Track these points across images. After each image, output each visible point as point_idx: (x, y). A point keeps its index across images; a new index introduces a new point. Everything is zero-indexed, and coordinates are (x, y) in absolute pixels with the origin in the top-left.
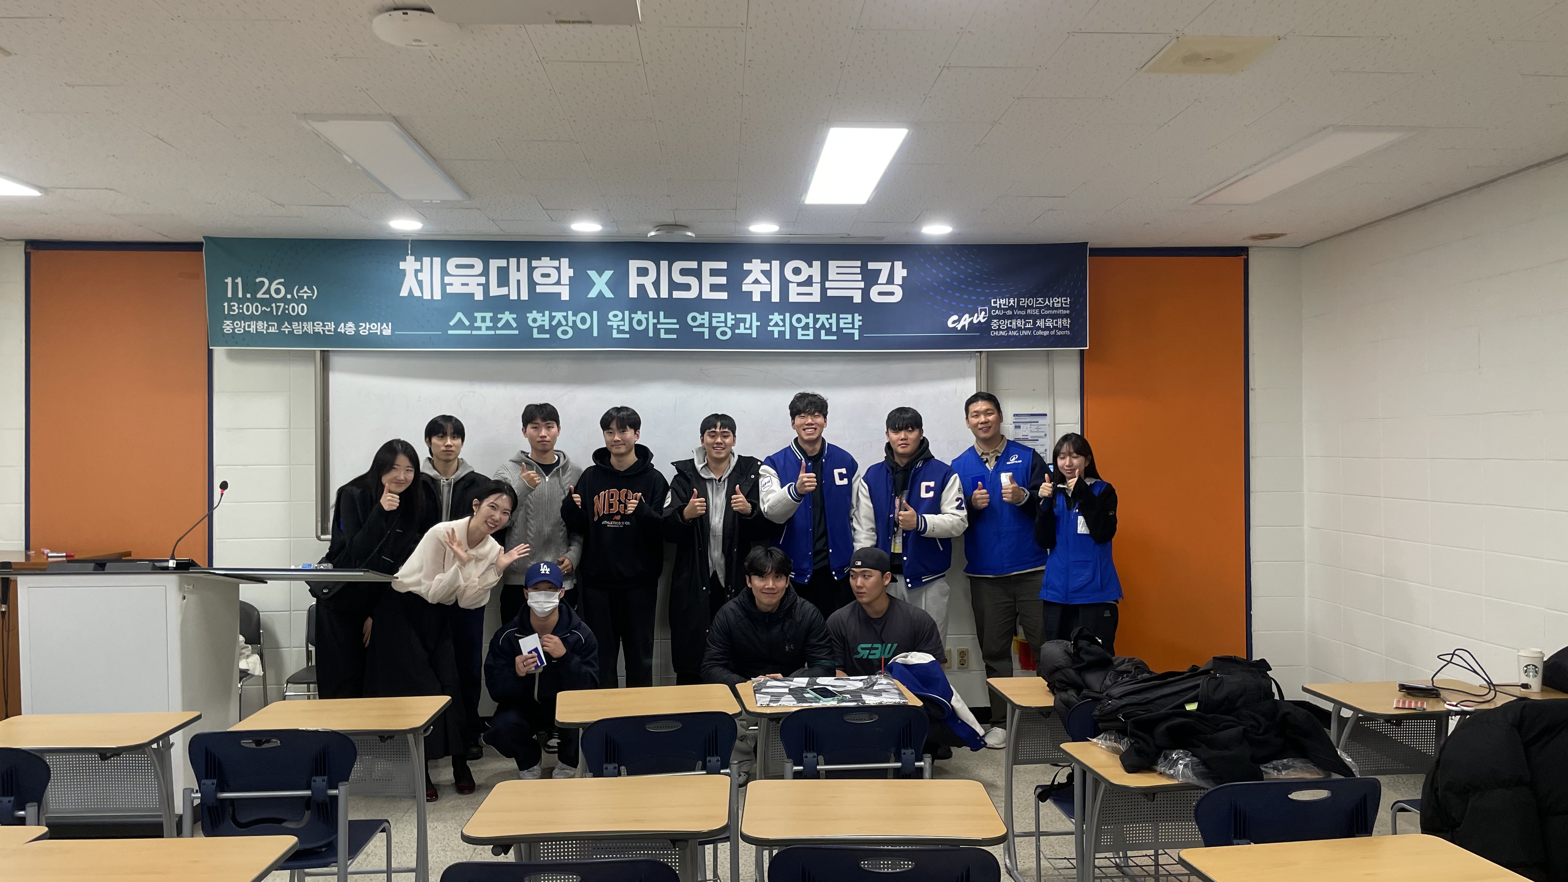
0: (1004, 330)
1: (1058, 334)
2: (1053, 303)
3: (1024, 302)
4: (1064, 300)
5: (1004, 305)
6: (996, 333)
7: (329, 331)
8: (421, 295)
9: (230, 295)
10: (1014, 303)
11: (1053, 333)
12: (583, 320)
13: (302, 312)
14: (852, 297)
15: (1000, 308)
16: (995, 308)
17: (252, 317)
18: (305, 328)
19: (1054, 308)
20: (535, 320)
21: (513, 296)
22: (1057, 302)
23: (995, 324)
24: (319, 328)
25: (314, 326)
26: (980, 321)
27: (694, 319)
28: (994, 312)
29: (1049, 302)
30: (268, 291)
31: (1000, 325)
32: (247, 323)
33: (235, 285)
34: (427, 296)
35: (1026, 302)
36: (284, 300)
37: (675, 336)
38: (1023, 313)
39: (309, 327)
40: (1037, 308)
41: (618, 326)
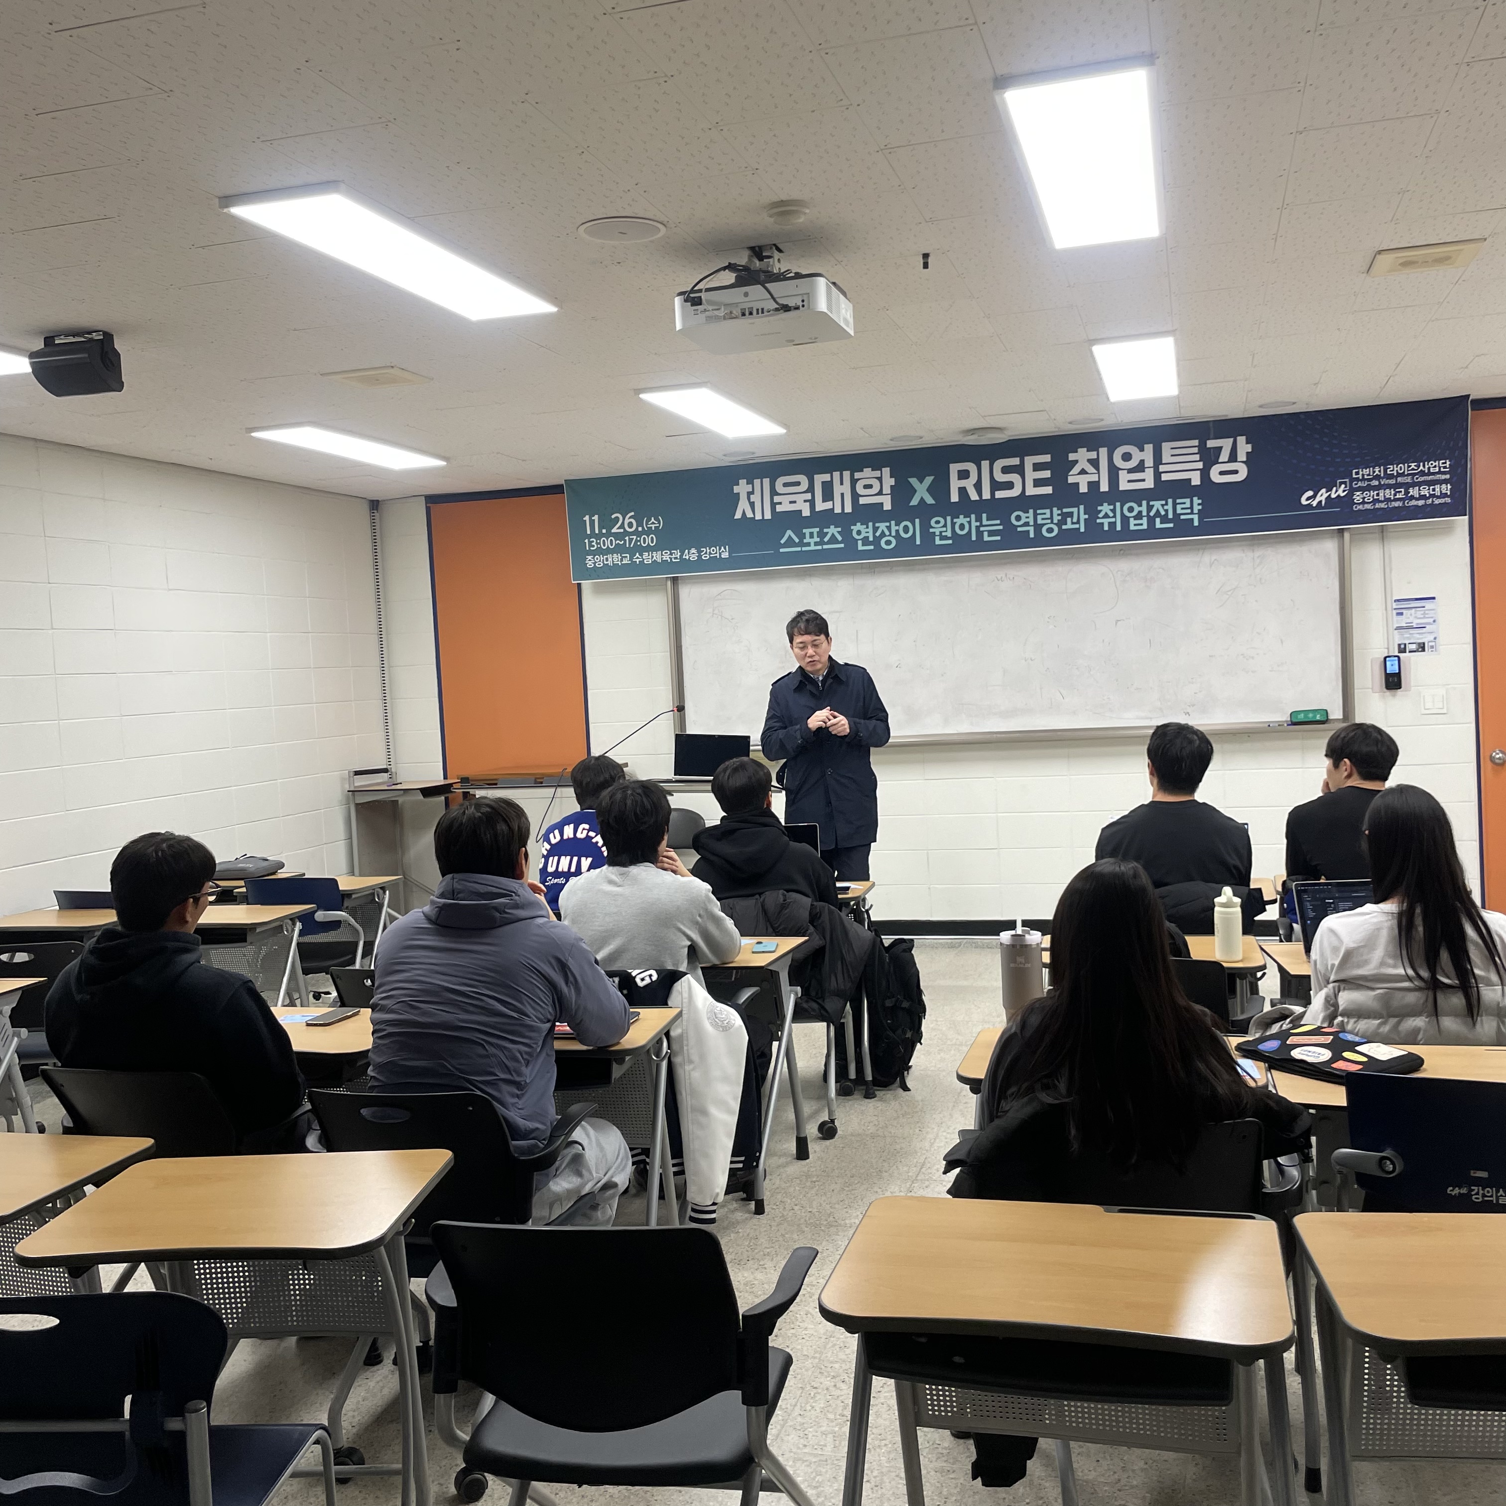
0: (1370, 503)
1: (1437, 502)
2: (1429, 468)
3: (1393, 469)
4: (1443, 463)
5: (1369, 475)
6: (1360, 507)
7: (676, 558)
8: (752, 516)
9: (589, 532)
10: (1380, 471)
11: (1430, 501)
12: (906, 530)
13: (652, 542)
14: (1190, 479)
15: (1363, 479)
16: (1358, 479)
17: (608, 551)
18: (655, 558)
19: (1430, 474)
20: (859, 533)
21: (838, 510)
22: (1433, 466)
23: (1358, 497)
24: (666, 557)
25: (662, 555)
26: (1339, 496)
27: (1018, 518)
28: (1356, 484)
29: (1424, 466)
30: (622, 526)
31: (1365, 498)
32: (605, 557)
33: (592, 522)
34: (758, 517)
35: (1396, 469)
36: (636, 533)
37: (999, 538)
38: (1392, 482)
39: (657, 556)
40: (1408, 475)
41: (941, 532)
